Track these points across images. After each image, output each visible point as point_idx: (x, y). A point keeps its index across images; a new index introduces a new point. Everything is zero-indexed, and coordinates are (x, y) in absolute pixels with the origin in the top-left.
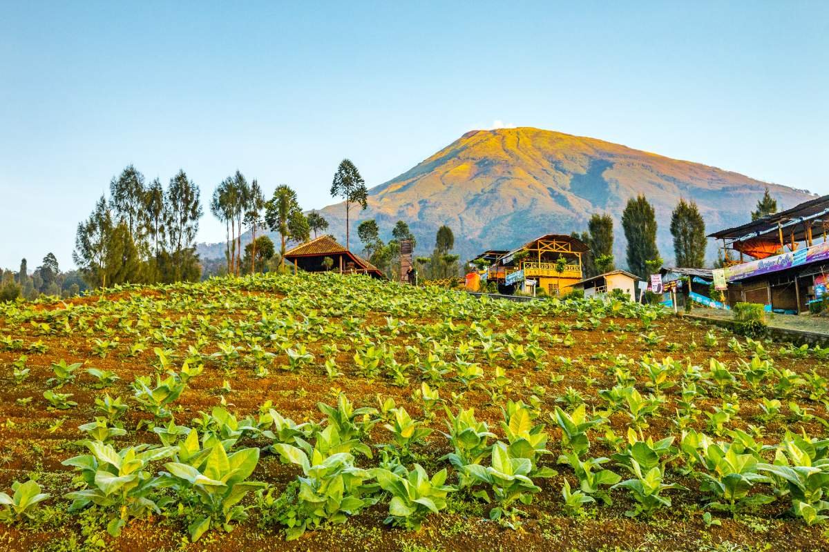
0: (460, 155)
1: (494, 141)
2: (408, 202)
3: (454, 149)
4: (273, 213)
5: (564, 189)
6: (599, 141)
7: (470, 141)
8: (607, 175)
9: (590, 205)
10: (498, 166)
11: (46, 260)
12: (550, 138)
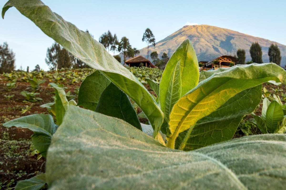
0: (182, 33)
1: (194, 29)
2: (164, 49)
3: (180, 32)
4: (120, 47)
5: (217, 46)
6: (229, 30)
7: (185, 29)
8: (232, 41)
9: (226, 51)
10: (195, 38)
11: (36, 67)
12: (213, 28)
